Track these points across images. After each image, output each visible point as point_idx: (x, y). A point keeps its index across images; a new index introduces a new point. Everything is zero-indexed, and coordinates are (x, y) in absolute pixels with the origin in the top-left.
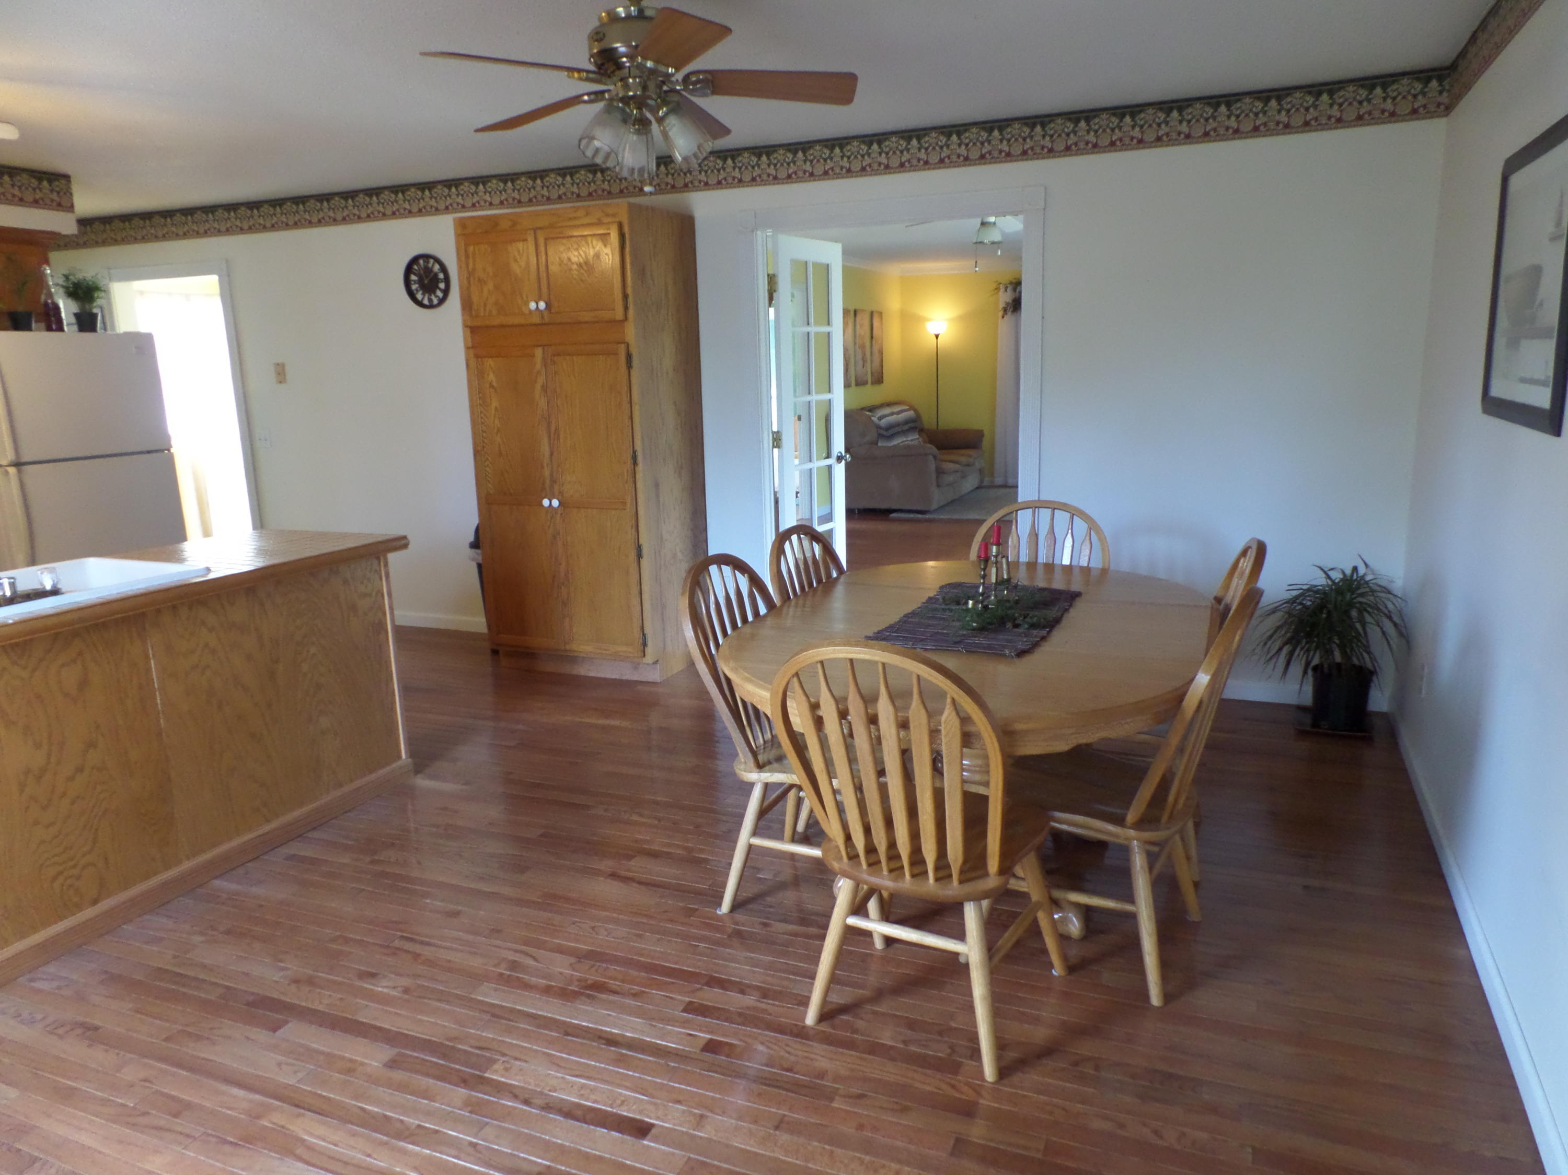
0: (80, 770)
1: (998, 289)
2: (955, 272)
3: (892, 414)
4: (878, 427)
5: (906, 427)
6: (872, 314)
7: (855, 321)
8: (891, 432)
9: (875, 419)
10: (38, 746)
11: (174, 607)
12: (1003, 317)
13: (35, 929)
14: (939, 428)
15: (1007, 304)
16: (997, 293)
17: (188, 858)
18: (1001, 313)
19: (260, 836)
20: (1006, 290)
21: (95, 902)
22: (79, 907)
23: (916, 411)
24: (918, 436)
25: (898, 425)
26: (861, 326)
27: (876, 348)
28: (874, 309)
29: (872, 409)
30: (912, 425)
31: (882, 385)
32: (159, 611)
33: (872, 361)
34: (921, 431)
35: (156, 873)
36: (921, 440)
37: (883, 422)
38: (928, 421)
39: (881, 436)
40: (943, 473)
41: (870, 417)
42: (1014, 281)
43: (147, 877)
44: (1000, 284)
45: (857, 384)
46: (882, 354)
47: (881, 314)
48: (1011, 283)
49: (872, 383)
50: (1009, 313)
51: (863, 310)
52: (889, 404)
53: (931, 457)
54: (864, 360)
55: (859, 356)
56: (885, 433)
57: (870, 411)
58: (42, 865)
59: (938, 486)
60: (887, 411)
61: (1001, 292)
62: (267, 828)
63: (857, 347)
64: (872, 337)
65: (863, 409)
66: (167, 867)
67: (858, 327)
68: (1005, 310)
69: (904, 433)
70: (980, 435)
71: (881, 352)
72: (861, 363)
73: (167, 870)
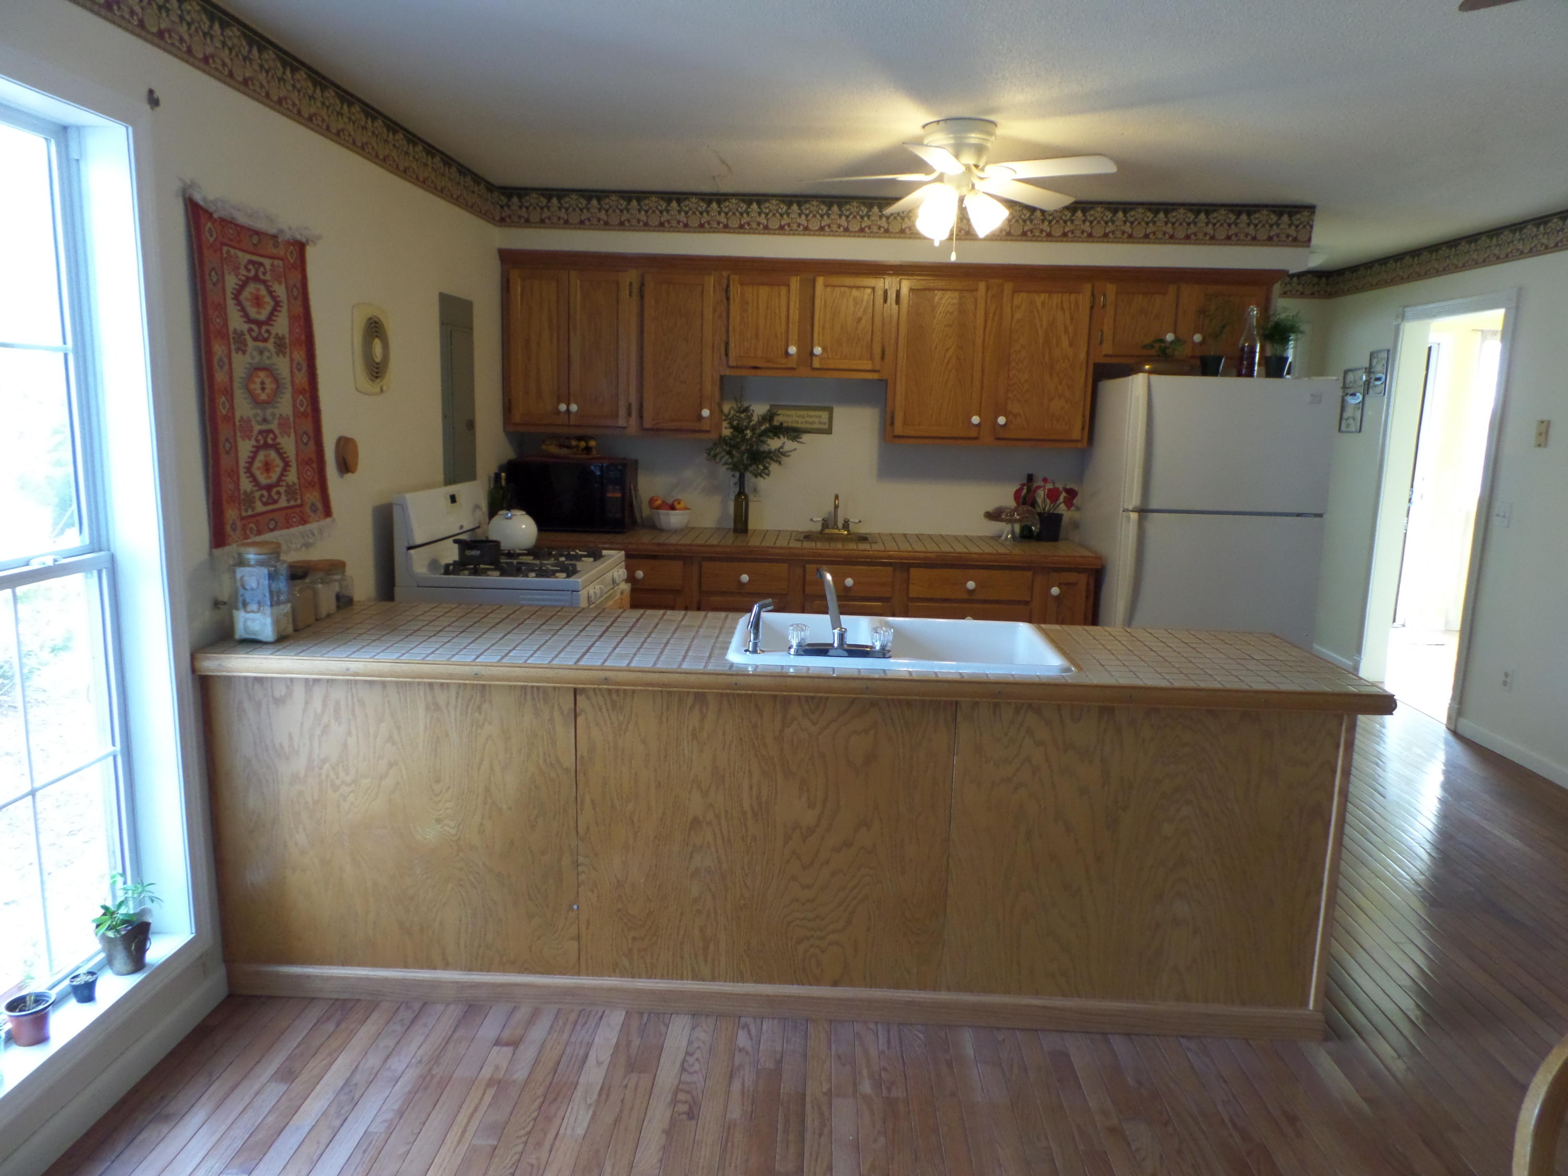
0: (848, 844)
10: (811, 805)
11: (996, 706)
13: (770, 980)
17: (949, 989)
19: (1045, 1007)
21: (835, 984)
22: (818, 982)
32: (976, 704)
35: (907, 987)
43: (897, 987)
58: (790, 922)
62: (1059, 1002)
66: (922, 987)
73: (920, 990)
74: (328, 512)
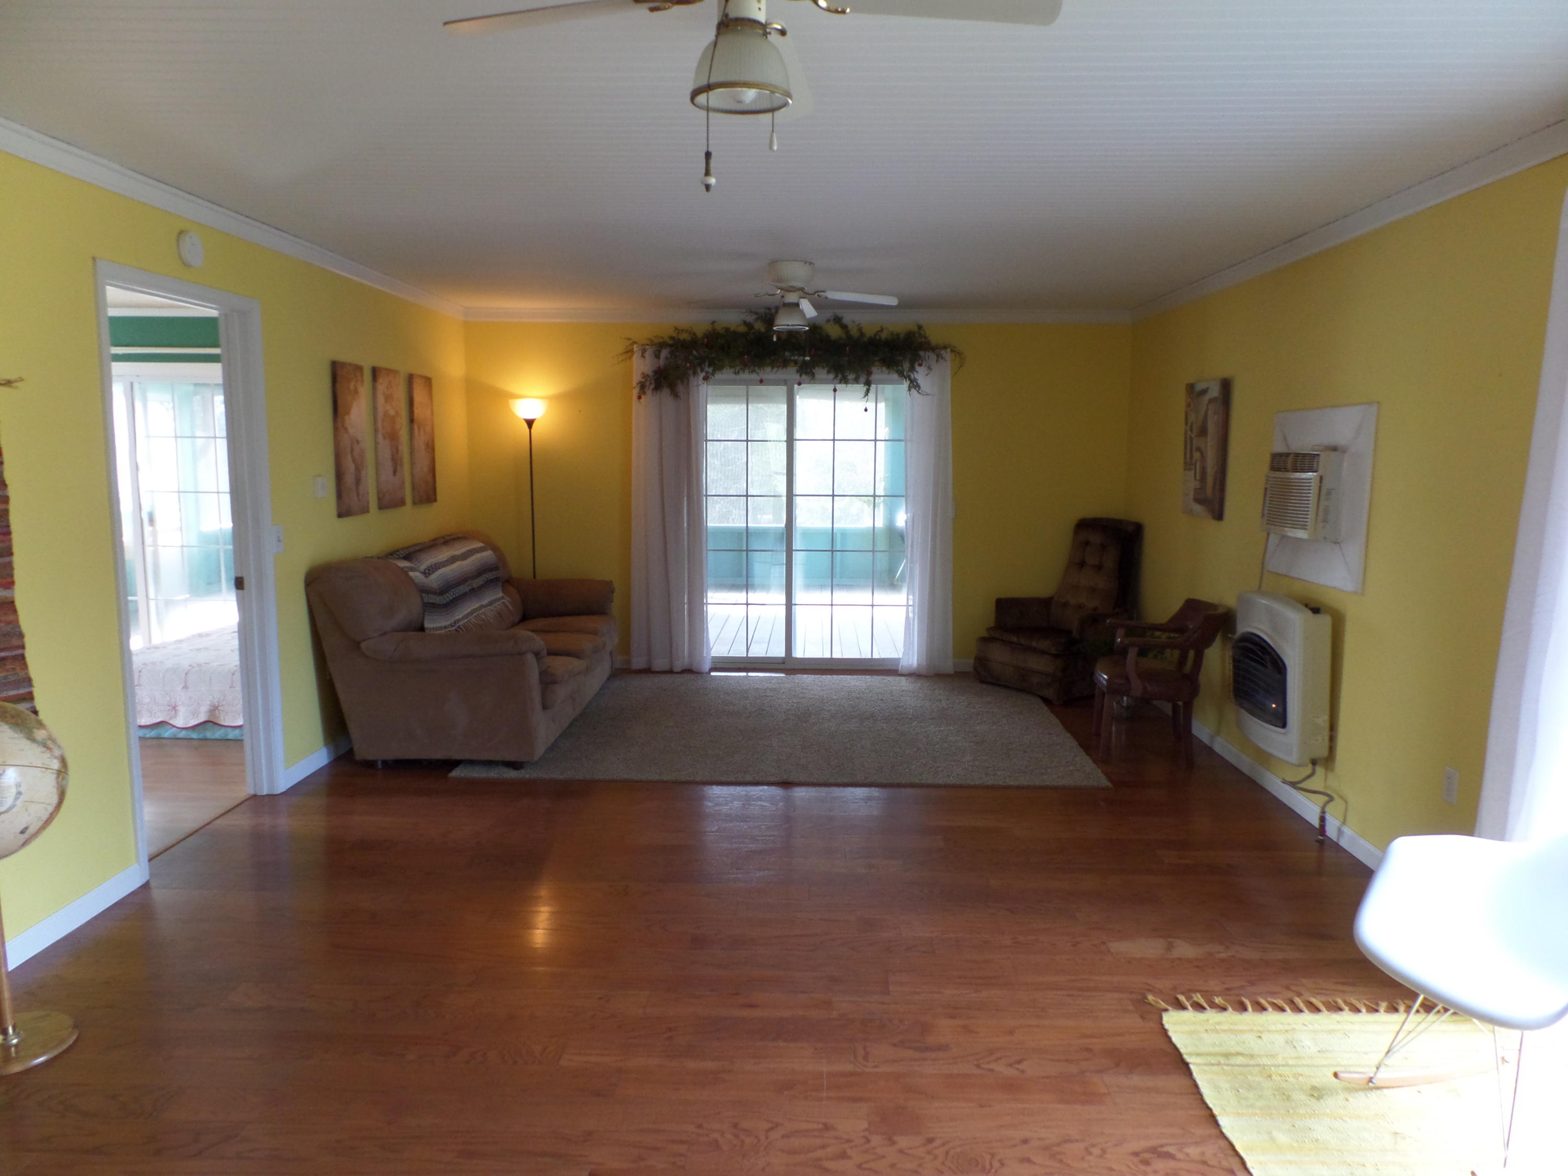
1: (629, 352)
2: (559, 320)
3: (453, 559)
4: (424, 590)
5: (480, 581)
6: (411, 378)
7: (374, 388)
8: (449, 596)
9: (416, 575)
12: (639, 398)
14: (538, 576)
15: (645, 376)
16: (631, 357)
18: (635, 392)
20: (643, 356)
23: (495, 549)
24: (501, 594)
25: (463, 580)
26: (388, 398)
27: (420, 442)
28: (417, 371)
29: (410, 553)
30: (490, 576)
31: (435, 504)
33: (412, 464)
34: (508, 582)
36: (507, 600)
37: (435, 580)
38: (518, 566)
39: (430, 607)
40: (555, 682)
41: (404, 571)
42: (656, 341)
44: (635, 343)
45: (382, 507)
46: (433, 449)
47: (428, 381)
48: (652, 344)
49: (414, 503)
50: (649, 392)
51: (389, 371)
52: (447, 540)
53: (530, 657)
54: (396, 461)
55: (386, 453)
56: (437, 600)
57: (407, 557)
59: (545, 707)
60: (443, 554)
61: (636, 358)
63: (380, 436)
64: (412, 420)
65: (393, 554)
67: (381, 400)
68: (642, 386)
69: (475, 592)
70: (607, 588)
71: (431, 447)
72: (388, 466)
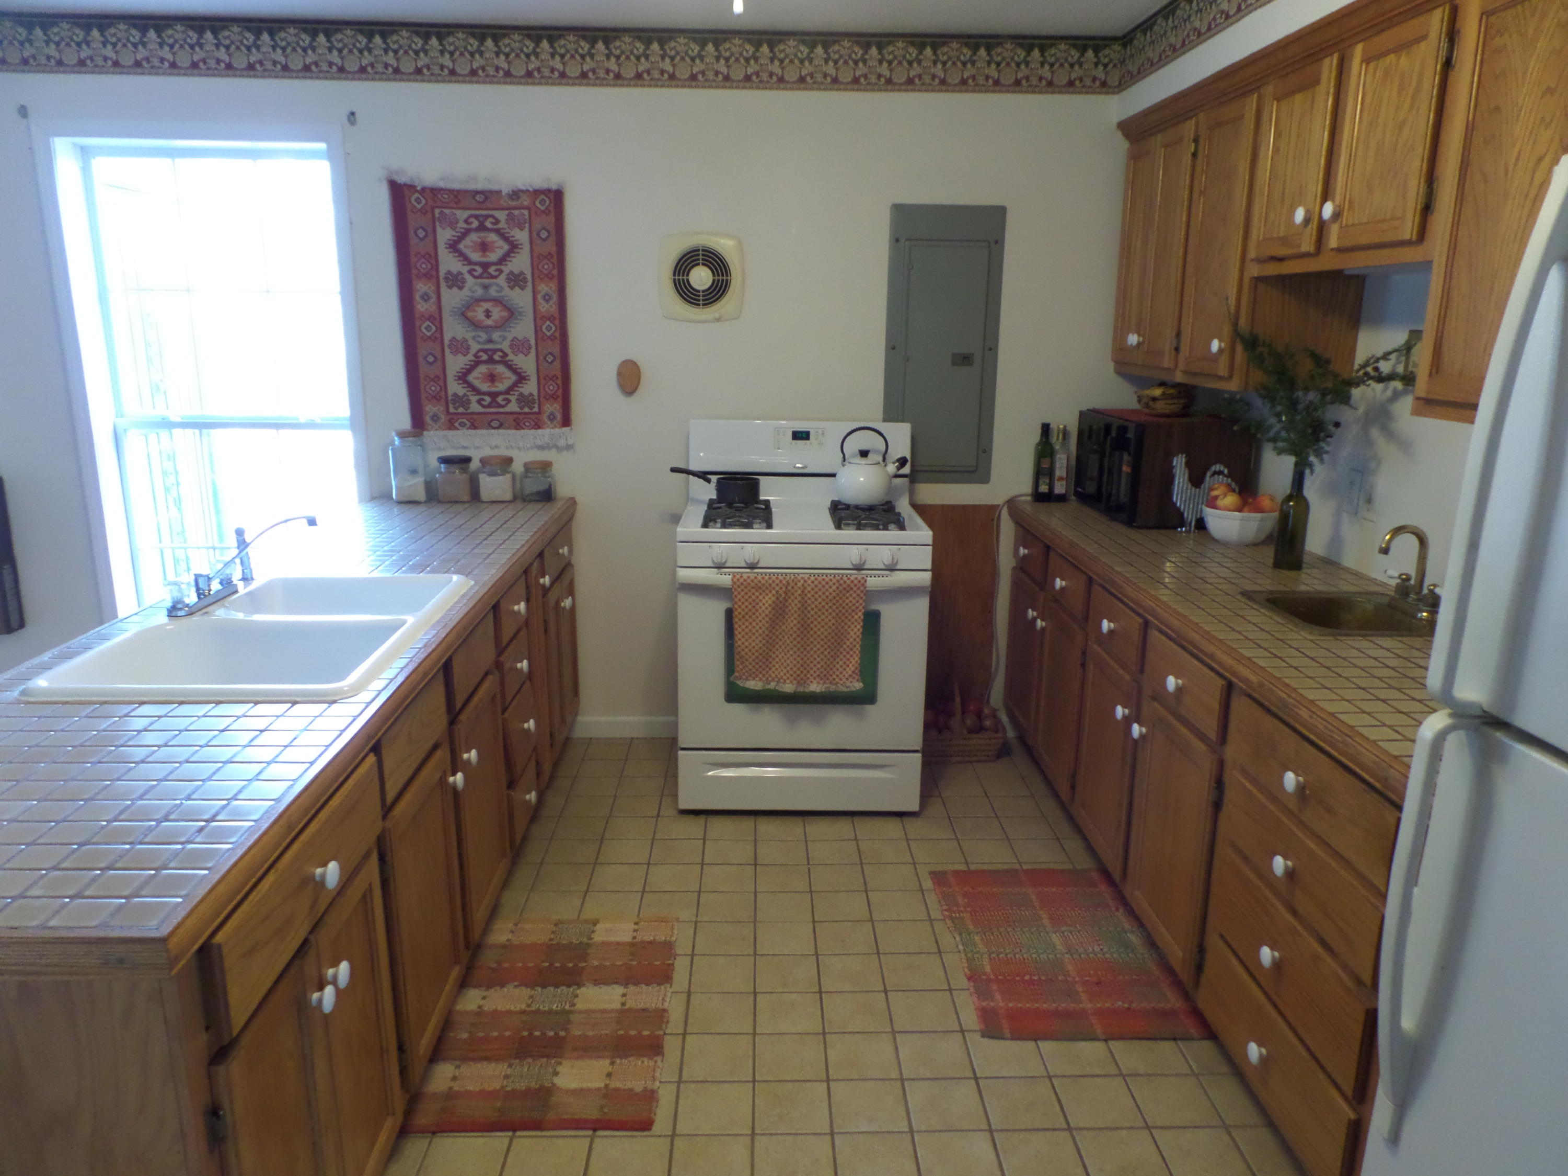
74: (566, 421)
